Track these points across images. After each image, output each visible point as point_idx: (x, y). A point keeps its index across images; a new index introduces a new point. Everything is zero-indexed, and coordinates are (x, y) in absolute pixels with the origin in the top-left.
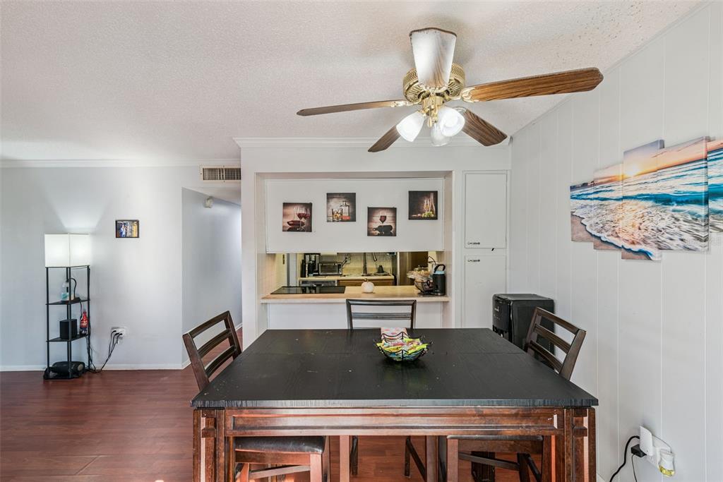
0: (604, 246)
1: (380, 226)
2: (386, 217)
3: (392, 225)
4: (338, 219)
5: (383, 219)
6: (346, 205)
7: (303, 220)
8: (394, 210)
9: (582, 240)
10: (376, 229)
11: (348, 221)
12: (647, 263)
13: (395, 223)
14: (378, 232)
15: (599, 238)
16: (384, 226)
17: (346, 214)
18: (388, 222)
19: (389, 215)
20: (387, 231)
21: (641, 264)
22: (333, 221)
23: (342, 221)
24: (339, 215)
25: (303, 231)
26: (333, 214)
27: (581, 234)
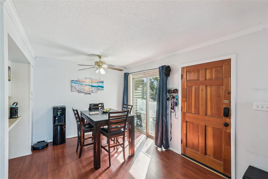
0: (82, 93)
9: (75, 92)
12: (90, 95)
21: (89, 95)
27: (75, 90)
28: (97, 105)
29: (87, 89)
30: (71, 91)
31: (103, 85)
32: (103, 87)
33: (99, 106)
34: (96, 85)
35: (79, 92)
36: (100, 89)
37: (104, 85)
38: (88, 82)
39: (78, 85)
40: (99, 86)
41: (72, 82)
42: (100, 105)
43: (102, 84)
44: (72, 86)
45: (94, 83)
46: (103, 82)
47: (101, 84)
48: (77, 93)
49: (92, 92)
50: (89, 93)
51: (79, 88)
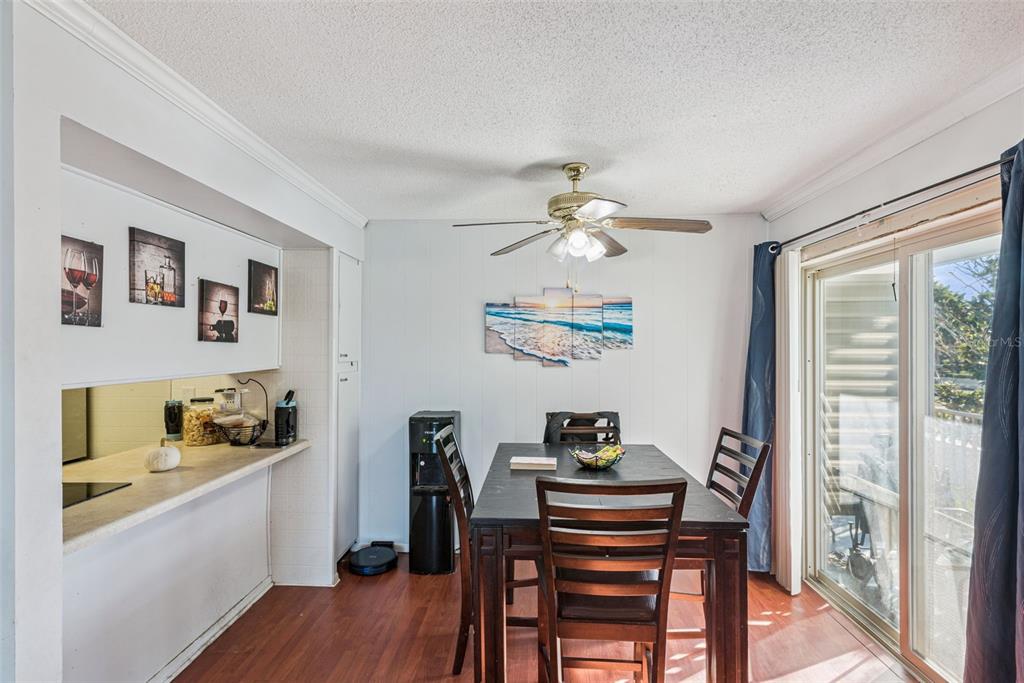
0: (527, 357)
1: (219, 321)
2: (226, 302)
3: (234, 319)
4: (156, 297)
5: (223, 307)
6: (170, 268)
7: (81, 290)
8: (235, 291)
9: (501, 352)
10: (215, 327)
11: (172, 304)
12: (565, 368)
13: (237, 316)
14: (216, 334)
15: (522, 351)
16: (225, 322)
17: (169, 289)
18: (228, 316)
19: (229, 299)
20: (227, 333)
21: (559, 370)
22: (148, 302)
23: (163, 303)
24: (157, 289)
25: (81, 323)
26: (147, 283)
27: (499, 347)
28: (590, 420)
29: (552, 339)
30: (486, 352)
31: (630, 320)
32: (628, 330)
33: (597, 425)
34: (593, 319)
35: (517, 353)
36: (615, 338)
37: (637, 318)
38: (554, 306)
39: (513, 321)
40: (607, 327)
41: (488, 309)
42: (602, 423)
43: (624, 312)
44: (487, 329)
45: (581, 311)
46: (626, 305)
47: (621, 316)
48: (508, 358)
49: (574, 357)
50: (559, 361)
51: (517, 336)
